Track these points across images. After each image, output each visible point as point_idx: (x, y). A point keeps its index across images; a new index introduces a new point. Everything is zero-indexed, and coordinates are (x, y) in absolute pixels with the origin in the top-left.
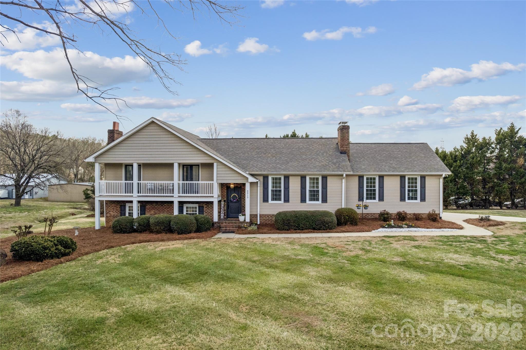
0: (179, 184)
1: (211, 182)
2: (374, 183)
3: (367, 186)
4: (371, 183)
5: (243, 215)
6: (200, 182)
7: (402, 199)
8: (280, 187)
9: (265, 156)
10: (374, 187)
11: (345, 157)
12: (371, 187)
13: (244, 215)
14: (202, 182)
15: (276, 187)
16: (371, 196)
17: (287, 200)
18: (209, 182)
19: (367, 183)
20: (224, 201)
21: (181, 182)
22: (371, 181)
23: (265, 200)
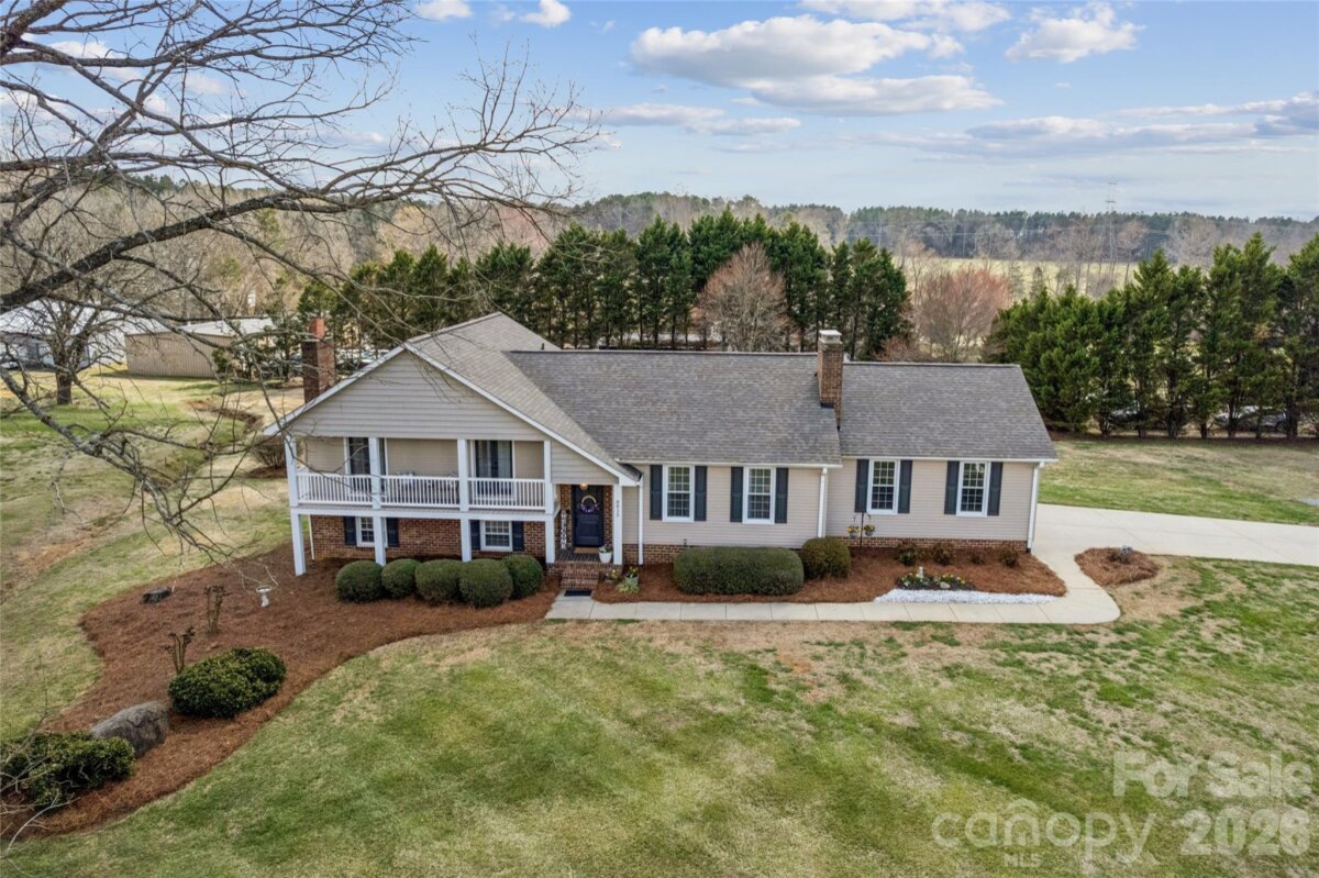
0: (470, 483)
1: (540, 481)
2: (892, 473)
3: (876, 481)
4: (884, 473)
5: (608, 551)
6: (514, 480)
7: (950, 508)
8: (687, 488)
9: (653, 409)
10: (891, 482)
11: (829, 418)
12: (883, 481)
13: (610, 550)
14: (520, 480)
15: (679, 488)
16: (883, 499)
17: (701, 515)
18: (535, 481)
19: (876, 473)
20: (568, 512)
21: (474, 479)
22: (885, 469)
23: (655, 514)
